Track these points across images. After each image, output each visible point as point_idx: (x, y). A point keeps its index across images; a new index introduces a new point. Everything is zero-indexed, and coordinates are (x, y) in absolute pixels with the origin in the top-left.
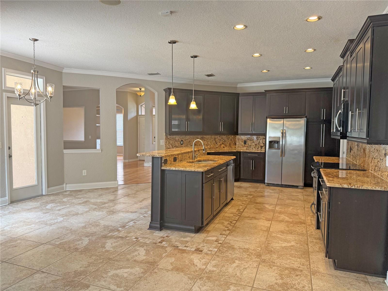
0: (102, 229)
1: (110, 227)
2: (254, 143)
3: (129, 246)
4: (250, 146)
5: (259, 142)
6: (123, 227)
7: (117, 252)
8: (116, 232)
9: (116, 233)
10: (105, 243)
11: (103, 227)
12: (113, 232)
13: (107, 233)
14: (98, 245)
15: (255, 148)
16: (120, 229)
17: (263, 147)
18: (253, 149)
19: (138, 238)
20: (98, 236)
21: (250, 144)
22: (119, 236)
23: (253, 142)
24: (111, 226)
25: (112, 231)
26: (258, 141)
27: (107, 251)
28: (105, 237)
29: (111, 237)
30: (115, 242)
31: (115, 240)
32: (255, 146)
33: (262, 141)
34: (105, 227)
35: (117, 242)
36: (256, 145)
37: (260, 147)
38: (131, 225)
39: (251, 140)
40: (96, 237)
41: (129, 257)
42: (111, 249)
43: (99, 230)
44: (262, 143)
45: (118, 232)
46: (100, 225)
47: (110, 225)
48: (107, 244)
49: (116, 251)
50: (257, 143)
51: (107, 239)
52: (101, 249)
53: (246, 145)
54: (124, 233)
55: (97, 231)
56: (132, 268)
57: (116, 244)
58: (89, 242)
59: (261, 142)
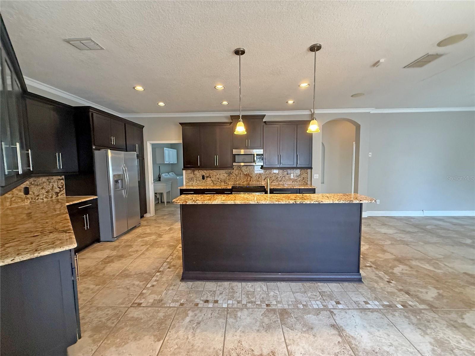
0: (434, 327)
1: (414, 320)
2: (43, 190)
3: (406, 280)
4: (38, 196)
5: (53, 186)
6: (392, 306)
7: (424, 282)
8: (410, 305)
9: (410, 303)
10: (437, 298)
11: (429, 331)
12: (415, 307)
13: (426, 312)
14: (447, 302)
15: (46, 197)
16: (400, 306)
17: (59, 193)
18: (43, 200)
19: (388, 281)
20: (446, 316)
21: (36, 193)
22: (409, 297)
23: (42, 188)
24: (411, 323)
25: (416, 312)
26: (51, 184)
27: (436, 288)
28: (432, 307)
29: (423, 302)
30: (421, 292)
31: (420, 295)
32: (46, 194)
33: (56, 183)
34: (424, 329)
35: (418, 291)
36: (47, 192)
37: (55, 194)
38: (377, 303)
39: (37, 185)
40: (449, 316)
41: (415, 273)
42: (430, 288)
43: (439, 328)
44: (57, 187)
45: (408, 303)
46: (432, 341)
47: (412, 326)
48: (434, 296)
49: (426, 284)
50: (49, 189)
51: (431, 303)
52: (444, 294)
53: (28, 196)
54: (398, 297)
55: (444, 328)
56: (418, 266)
57: (420, 290)
58: (463, 313)
59: (55, 185)
